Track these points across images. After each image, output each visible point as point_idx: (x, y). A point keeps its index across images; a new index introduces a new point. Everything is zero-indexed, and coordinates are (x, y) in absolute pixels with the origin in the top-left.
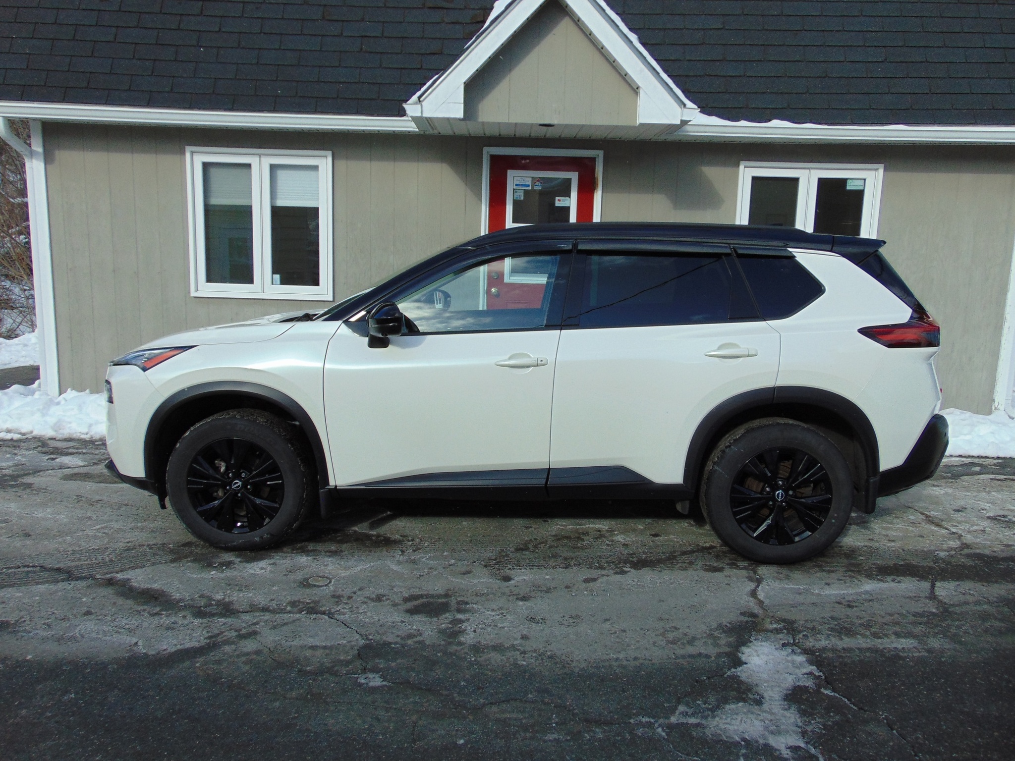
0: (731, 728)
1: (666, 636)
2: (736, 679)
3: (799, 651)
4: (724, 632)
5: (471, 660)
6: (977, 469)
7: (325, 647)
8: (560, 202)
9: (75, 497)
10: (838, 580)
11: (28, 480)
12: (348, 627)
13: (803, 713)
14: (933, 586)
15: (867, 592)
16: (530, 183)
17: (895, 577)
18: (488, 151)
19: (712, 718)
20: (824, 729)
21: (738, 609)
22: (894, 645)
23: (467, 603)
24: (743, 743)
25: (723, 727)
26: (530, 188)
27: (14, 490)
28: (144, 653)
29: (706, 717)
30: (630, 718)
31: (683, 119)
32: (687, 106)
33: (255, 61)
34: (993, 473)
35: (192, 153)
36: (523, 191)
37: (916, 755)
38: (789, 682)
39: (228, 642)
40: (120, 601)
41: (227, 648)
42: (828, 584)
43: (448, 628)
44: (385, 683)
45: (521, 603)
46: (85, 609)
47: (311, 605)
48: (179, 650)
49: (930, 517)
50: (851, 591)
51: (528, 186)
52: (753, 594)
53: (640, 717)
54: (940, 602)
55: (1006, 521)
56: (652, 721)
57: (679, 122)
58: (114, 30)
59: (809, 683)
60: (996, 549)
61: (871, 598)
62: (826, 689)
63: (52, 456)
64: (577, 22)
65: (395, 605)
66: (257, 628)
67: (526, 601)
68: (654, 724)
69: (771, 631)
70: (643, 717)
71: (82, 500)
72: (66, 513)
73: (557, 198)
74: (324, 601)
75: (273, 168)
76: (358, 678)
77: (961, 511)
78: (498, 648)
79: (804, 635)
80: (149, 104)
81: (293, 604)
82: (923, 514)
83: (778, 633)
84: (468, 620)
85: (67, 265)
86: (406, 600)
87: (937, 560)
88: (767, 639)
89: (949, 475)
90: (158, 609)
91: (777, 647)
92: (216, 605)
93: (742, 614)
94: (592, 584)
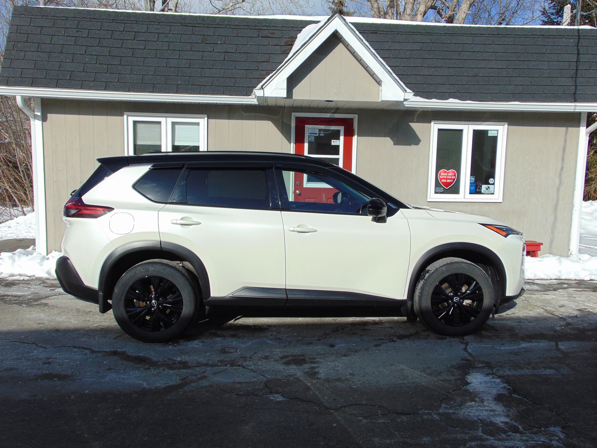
0: (472, 414)
1: (426, 371)
2: (467, 391)
3: (496, 377)
4: (455, 368)
5: (327, 387)
6: (566, 286)
7: (246, 383)
8: (334, 143)
9: (76, 310)
10: (508, 342)
11: (44, 301)
12: (255, 372)
13: (506, 406)
14: (557, 344)
15: (523, 348)
16: (317, 132)
17: (537, 340)
18: (295, 115)
19: (460, 410)
20: (518, 413)
21: (459, 357)
22: (544, 373)
23: (315, 359)
24: (479, 421)
25: (467, 414)
26: (318, 135)
27: (38, 307)
28: (149, 388)
29: (457, 409)
30: (419, 411)
31: (405, 98)
32: (407, 91)
33: (165, 65)
34: (574, 288)
35: (128, 116)
36: (314, 137)
37: (566, 423)
38: (494, 392)
39: (192, 381)
40: (125, 363)
41: (193, 384)
42: (503, 344)
43: (309, 371)
44: (284, 399)
45: (344, 358)
46: (107, 367)
47: (231, 362)
48: (167, 386)
49: (547, 310)
50: (515, 347)
51: (317, 134)
52: (465, 349)
53: (424, 410)
54: (562, 351)
55: (587, 311)
56: (430, 412)
57: (403, 100)
58: (84, 48)
59: (505, 392)
60: (585, 325)
61: (526, 350)
62: (514, 395)
63: (52, 288)
64: (347, 46)
65: (276, 361)
66: (206, 374)
67: (346, 356)
68: (432, 413)
69: (479, 368)
70: (425, 410)
71: (80, 311)
72: (74, 319)
73: (332, 141)
74: (237, 360)
75: (174, 124)
76: (269, 397)
77: (563, 307)
78: (339, 380)
79: (497, 369)
80: (106, 89)
81: (221, 361)
82: (543, 309)
83: (484, 369)
84: (319, 367)
85: (53, 179)
86: (282, 358)
87: (555, 331)
88: (478, 372)
89: (552, 289)
90: (147, 366)
91: (484, 375)
92: (179, 363)
93: (462, 360)
94: (379, 347)
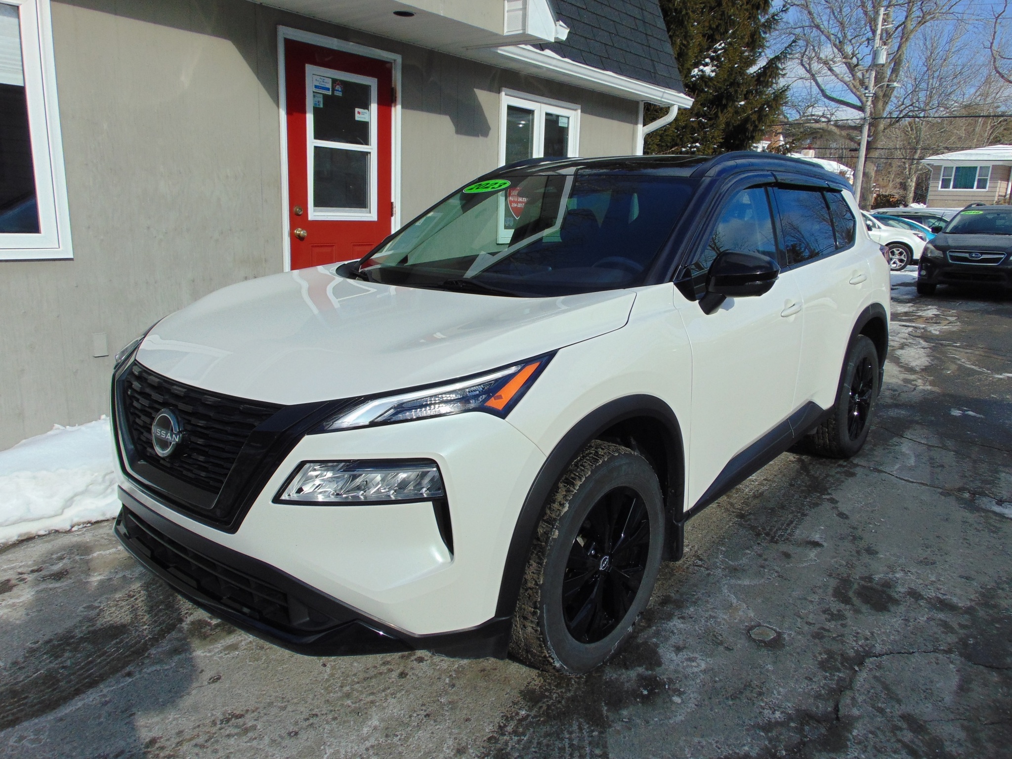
8: (360, 115)
16: (329, 86)
18: (285, 32)
26: (330, 93)
31: (557, 37)
32: (560, 24)
36: (322, 96)
47: (839, 658)
51: (328, 89)
57: (553, 40)
65: (857, 611)
73: (357, 110)
74: (827, 646)
81: (828, 668)
86: (846, 602)
